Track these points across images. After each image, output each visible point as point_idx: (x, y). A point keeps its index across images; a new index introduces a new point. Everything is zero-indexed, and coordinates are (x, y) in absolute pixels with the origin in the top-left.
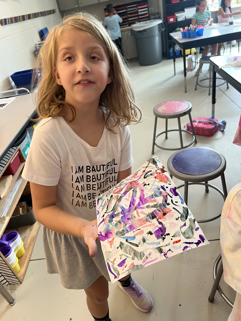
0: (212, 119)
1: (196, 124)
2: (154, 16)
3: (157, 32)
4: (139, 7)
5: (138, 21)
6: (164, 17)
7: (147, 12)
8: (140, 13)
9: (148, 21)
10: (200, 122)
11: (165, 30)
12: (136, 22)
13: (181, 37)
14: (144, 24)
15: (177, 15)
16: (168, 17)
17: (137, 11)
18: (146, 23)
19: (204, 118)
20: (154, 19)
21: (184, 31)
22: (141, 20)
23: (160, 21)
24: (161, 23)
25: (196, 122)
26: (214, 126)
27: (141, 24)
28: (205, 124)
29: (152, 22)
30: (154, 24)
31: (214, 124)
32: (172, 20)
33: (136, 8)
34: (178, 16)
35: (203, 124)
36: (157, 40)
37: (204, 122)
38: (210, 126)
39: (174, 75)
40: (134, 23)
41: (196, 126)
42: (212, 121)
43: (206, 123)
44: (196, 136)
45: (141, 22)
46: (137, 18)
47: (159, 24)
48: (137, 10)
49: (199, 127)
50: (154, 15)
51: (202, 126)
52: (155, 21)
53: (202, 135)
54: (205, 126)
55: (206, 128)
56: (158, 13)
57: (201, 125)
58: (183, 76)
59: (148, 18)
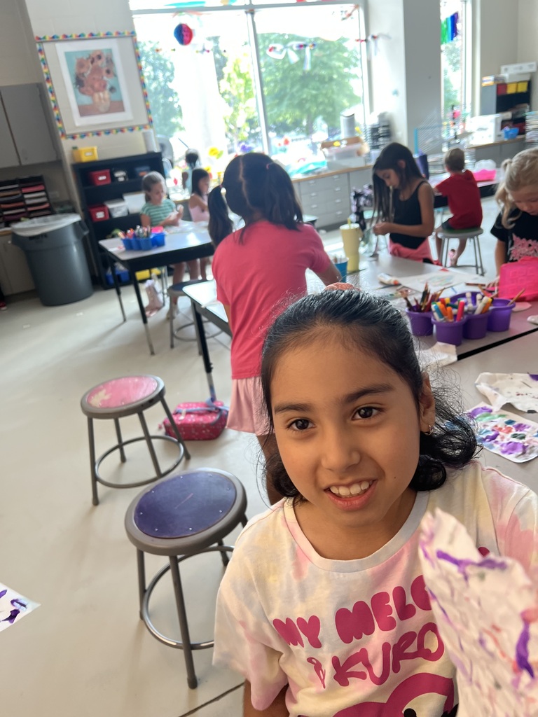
0: (211, 404)
1: (182, 418)
2: (62, 206)
3: (72, 238)
4: (24, 191)
5: (25, 217)
6: (83, 210)
7: (44, 200)
8: (28, 202)
9: (49, 218)
10: (188, 413)
11: (89, 234)
12: (22, 219)
13: (124, 249)
14: (41, 222)
15: (110, 206)
16: (92, 210)
17: (22, 196)
18: (45, 221)
19: (197, 404)
20: (62, 212)
21: (127, 237)
22: (32, 215)
23: (76, 218)
24: (80, 222)
25: (181, 414)
26: (218, 417)
27: (34, 223)
28: (199, 414)
29: (59, 219)
30: (62, 223)
31: (216, 413)
32: (100, 215)
33: (18, 192)
34: (113, 209)
35: (196, 416)
36: (75, 253)
37: (198, 411)
38: (209, 417)
39: (122, 320)
40: (18, 220)
41: (183, 422)
42: (213, 406)
43: (201, 412)
44: (186, 443)
45: (35, 220)
46: (23, 210)
47: (75, 224)
48: (20, 195)
49: (189, 424)
50: (61, 204)
51: (194, 420)
52: (65, 217)
53: (199, 440)
54: (201, 419)
55: (202, 424)
56: (70, 202)
57: (192, 419)
58: (140, 321)
59: (49, 210)
